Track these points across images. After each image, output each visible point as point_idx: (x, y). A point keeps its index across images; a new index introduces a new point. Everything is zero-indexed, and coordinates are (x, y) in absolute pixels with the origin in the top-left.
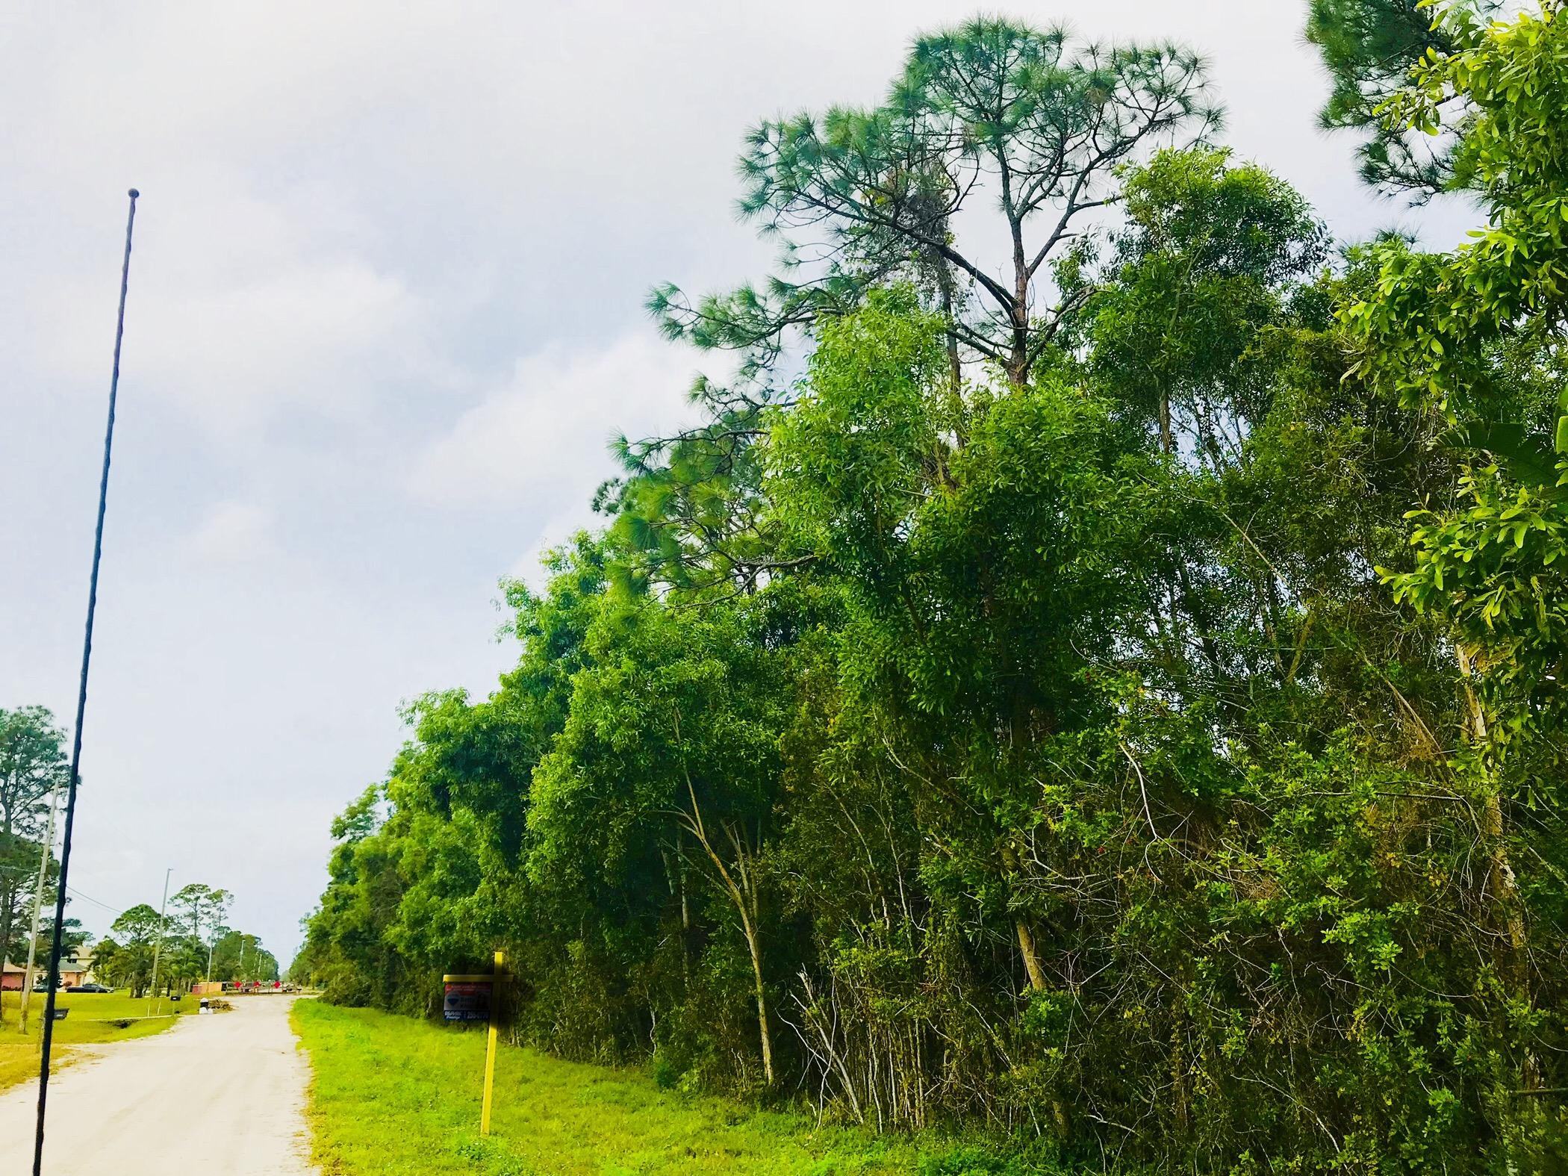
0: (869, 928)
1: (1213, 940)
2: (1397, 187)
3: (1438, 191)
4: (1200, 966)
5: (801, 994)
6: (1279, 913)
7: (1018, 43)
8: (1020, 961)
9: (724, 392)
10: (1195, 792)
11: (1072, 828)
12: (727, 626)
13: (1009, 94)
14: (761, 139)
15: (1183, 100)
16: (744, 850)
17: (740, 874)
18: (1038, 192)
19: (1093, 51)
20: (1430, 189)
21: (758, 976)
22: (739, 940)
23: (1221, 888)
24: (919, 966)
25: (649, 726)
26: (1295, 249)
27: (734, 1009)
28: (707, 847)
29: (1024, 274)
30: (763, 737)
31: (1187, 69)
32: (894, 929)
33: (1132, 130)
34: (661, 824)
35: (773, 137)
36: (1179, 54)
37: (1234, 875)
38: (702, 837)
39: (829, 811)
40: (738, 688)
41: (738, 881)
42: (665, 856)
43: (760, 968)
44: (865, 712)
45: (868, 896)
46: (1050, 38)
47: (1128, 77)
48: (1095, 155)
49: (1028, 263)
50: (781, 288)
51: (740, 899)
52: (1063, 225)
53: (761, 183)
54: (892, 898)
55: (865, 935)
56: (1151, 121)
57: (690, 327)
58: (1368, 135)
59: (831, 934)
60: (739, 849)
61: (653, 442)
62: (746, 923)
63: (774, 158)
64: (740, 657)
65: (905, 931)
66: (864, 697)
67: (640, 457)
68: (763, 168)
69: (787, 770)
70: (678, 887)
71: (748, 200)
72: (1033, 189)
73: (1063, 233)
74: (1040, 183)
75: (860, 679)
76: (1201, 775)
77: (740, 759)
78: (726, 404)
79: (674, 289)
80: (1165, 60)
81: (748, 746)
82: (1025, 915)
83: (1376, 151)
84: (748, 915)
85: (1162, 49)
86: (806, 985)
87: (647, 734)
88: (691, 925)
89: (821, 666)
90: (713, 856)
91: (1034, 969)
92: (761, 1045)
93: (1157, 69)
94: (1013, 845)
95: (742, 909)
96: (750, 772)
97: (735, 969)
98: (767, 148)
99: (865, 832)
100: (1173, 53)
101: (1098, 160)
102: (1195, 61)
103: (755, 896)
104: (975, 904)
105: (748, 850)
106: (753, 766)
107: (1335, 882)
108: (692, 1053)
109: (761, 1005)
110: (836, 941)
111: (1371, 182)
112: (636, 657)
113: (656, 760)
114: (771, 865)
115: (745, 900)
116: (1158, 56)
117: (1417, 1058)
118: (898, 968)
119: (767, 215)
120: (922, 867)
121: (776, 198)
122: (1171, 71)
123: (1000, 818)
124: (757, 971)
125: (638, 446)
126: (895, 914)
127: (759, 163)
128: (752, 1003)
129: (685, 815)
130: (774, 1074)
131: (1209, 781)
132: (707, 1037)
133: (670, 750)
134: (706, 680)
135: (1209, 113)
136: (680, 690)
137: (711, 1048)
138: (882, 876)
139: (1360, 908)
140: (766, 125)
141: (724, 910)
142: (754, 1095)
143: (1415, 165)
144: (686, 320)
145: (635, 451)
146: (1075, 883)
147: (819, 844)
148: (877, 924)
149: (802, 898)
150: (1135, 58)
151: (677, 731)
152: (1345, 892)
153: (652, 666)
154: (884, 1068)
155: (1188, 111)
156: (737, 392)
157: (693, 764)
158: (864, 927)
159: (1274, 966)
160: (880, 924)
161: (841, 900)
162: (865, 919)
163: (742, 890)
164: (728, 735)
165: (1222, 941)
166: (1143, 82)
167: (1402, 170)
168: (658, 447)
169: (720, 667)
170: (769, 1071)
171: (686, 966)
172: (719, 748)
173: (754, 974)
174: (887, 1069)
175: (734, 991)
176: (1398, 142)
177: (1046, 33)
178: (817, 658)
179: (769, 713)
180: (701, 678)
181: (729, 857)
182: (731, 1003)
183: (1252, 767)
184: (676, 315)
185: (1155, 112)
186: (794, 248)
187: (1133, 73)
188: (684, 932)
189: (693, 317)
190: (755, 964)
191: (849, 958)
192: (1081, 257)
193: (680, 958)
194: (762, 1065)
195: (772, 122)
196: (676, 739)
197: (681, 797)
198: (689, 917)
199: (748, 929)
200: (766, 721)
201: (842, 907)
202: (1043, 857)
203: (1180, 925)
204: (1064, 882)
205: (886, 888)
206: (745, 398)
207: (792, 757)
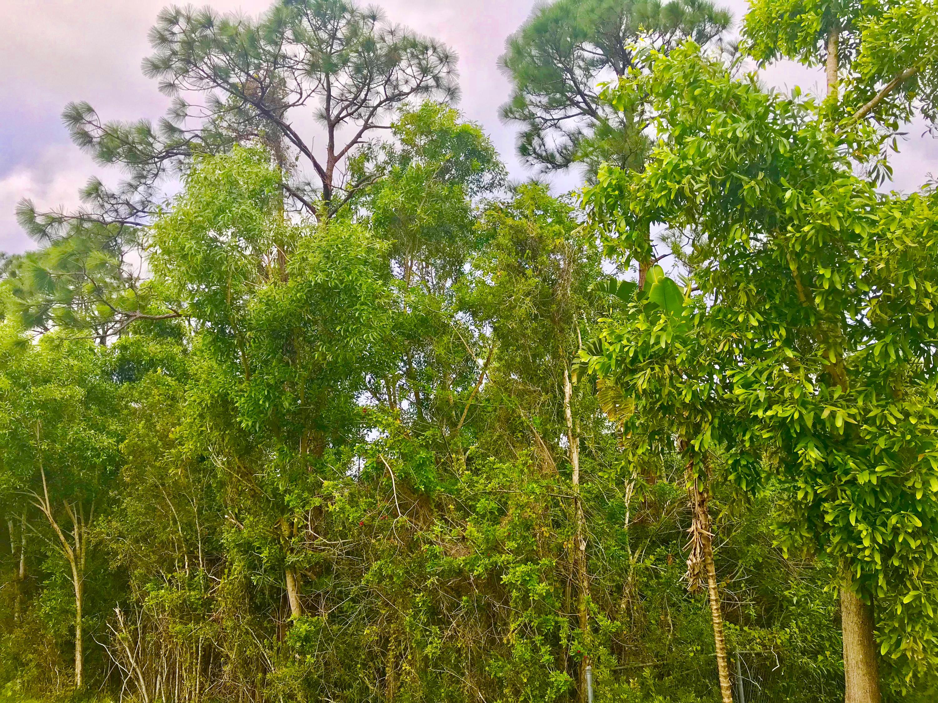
0: (173, 577)
1: (428, 582)
2: (535, 161)
3: (554, 167)
4: (418, 600)
5: (115, 624)
6: (472, 564)
7: (348, 16)
8: (286, 598)
9: (113, 196)
10: (422, 488)
11: (342, 510)
12: (87, 366)
13: (337, 47)
14: (173, 21)
15: (437, 79)
16: (79, 523)
17: (74, 539)
18: (344, 113)
19: (392, 33)
20: (550, 166)
21: (79, 611)
22: (67, 585)
23: (437, 549)
24: (208, 604)
25: (16, 429)
26: (487, 177)
27: (57, 635)
28: (51, 519)
29: (333, 160)
30: (106, 443)
31: (441, 60)
32: (192, 576)
33: (405, 89)
34: (15, 501)
35: (182, 22)
36: (438, 50)
37: (443, 540)
38: (48, 512)
39: (154, 496)
40: (90, 408)
41: (73, 545)
42: (10, 524)
43: (81, 606)
44: (201, 426)
45: (177, 555)
46: (369, 17)
47: (409, 55)
48: (383, 97)
49: (336, 153)
50: (170, 129)
51: (72, 557)
52: (359, 135)
53: (168, 53)
54: (193, 556)
55: (170, 581)
56: (418, 85)
57: (98, 140)
58: (525, 127)
59: (144, 580)
60: (76, 521)
61: (56, 216)
62: (75, 573)
63: (180, 37)
64: (94, 387)
65: (199, 579)
66: (201, 416)
67: (44, 226)
68: (172, 42)
69: (126, 467)
70: (18, 549)
71: (156, 62)
72: (343, 110)
73: (359, 140)
74: (346, 107)
75: (200, 403)
76: (427, 477)
77: (86, 458)
78: (113, 205)
79: (90, 110)
80: (430, 52)
81: (94, 449)
82: (293, 568)
83: (528, 137)
84: (77, 568)
85: (429, 45)
86: (119, 617)
87: (14, 435)
88: (26, 577)
89: (157, 398)
90: (55, 526)
91: (295, 602)
92: (74, 661)
93: (425, 56)
94: (296, 520)
95: (73, 564)
96: (93, 467)
97: (61, 607)
98: (176, 29)
99: (178, 511)
100: (435, 49)
101: (385, 101)
102: (447, 57)
103: (83, 554)
104: (260, 560)
105: (83, 521)
106: (95, 463)
107: (511, 545)
108: (16, 668)
109: (78, 633)
110: (148, 585)
111: (524, 155)
112: (12, 377)
113: (18, 455)
114: (103, 533)
115: (76, 558)
116: (426, 48)
117: (546, 652)
118: (193, 603)
119: (170, 77)
120: (225, 535)
121: (177, 64)
122: (432, 58)
123: (289, 502)
124: (79, 608)
125: (43, 217)
126: (193, 566)
127: (169, 37)
128: (72, 630)
129: (36, 496)
130: (82, 682)
131: (430, 482)
132: (31, 656)
133: (30, 448)
134: (67, 400)
135: (449, 89)
136: (43, 405)
137: (32, 664)
138: (187, 541)
139: (525, 562)
140: (178, 13)
141: (57, 565)
142: (66, 697)
143: (546, 151)
144: (96, 134)
145: (39, 220)
146: (334, 546)
147: (142, 519)
148: (178, 574)
149: (126, 556)
150: (414, 45)
151: (38, 435)
152: (516, 552)
153: (24, 386)
154: (172, 673)
155: (438, 86)
156: (124, 197)
157: (48, 458)
158: (170, 575)
159: (464, 598)
160: (182, 574)
161: (154, 558)
162: (171, 570)
163: (74, 550)
164: (79, 440)
165: (433, 583)
166: (416, 61)
167: (539, 152)
168: (60, 220)
169: (80, 392)
170: (78, 679)
171: (17, 605)
172: (71, 448)
173: (76, 610)
174: (174, 673)
175: (58, 623)
176: (539, 136)
177: (366, 12)
178: (155, 391)
179: (111, 427)
180: (62, 398)
181: (67, 527)
182: (55, 632)
183: (466, 472)
184: (88, 128)
185: (421, 81)
186: (184, 105)
187: (412, 54)
188: (19, 581)
189: (100, 132)
190: (78, 603)
191: (157, 596)
192: (367, 157)
193: (13, 599)
194: (74, 675)
195: (183, 12)
196: (36, 440)
197: (35, 482)
198: (25, 570)
199: (76, 578)
200: (108, 433)
201: (154, 562)
202: (315, 530)
203: (407, 573)
204: (326, 545)
205: (189, 549)
206: (128, 203)
207: (131, 457)
